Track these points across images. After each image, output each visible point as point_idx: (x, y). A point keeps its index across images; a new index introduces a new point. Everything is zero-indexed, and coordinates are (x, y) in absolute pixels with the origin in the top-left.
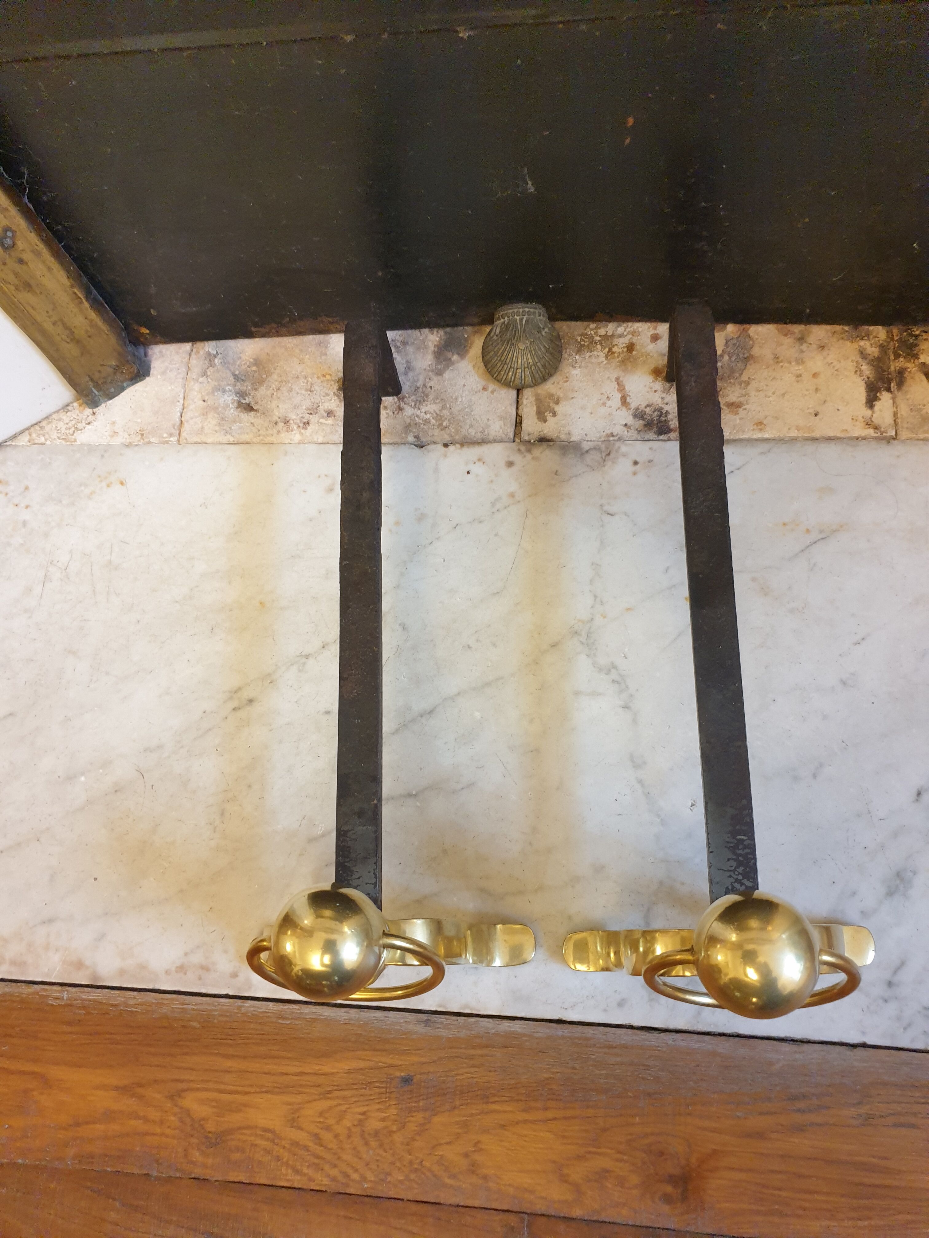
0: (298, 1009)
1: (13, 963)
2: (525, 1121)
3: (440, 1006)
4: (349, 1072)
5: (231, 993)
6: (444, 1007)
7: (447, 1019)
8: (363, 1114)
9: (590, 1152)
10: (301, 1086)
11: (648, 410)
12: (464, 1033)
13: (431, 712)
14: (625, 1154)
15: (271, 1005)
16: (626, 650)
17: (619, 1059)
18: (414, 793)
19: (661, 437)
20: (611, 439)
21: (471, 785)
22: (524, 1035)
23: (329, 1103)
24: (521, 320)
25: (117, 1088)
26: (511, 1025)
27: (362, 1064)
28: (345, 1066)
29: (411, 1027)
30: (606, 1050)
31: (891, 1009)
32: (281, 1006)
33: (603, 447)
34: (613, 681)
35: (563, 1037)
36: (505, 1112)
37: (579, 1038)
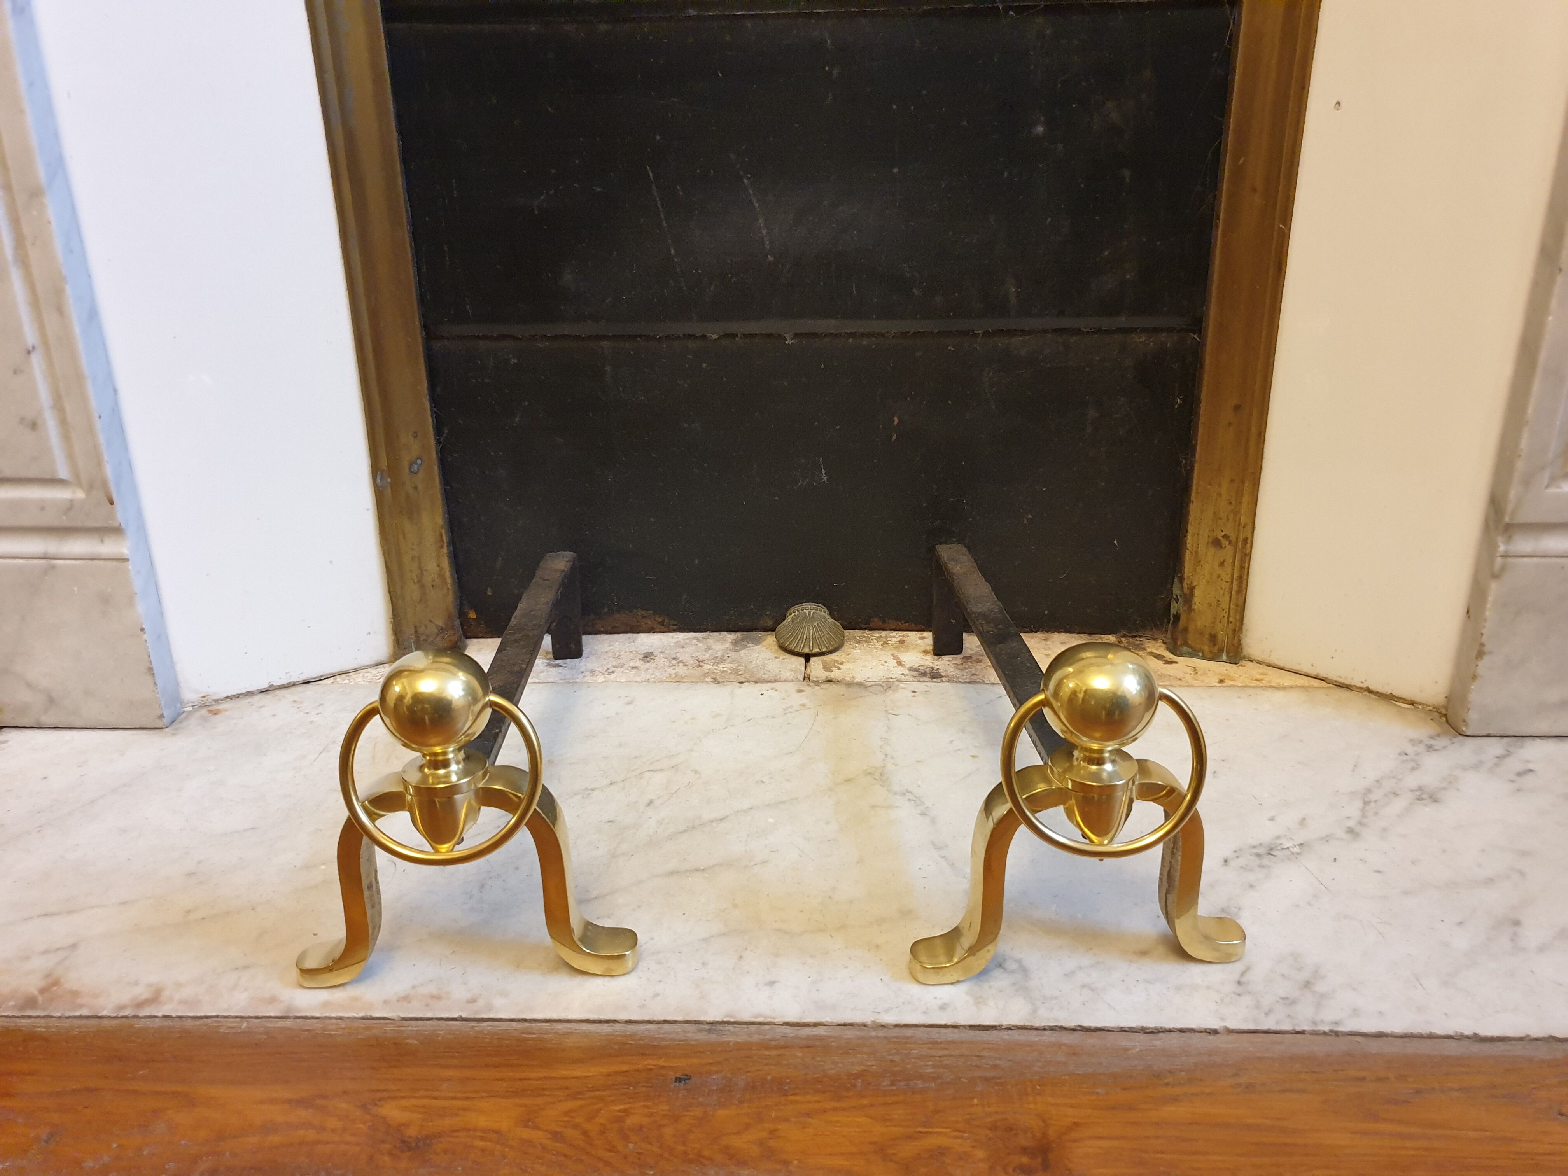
0: (549, 1026)
1: (183, 1002)
2: (835, 1109)
3: (727, 1016)
4: (609, 1075)
5: (464, 1016)
6: (731, 1017)
7: (735, 1027)
8: (625, 1111)
9: (920, 1132)
10: (544, 1089)
11: (920, 668)
12: (755, 1038)
13: (722, 819)
14: (964, 1132)
15: (514, 1024)
16: (920, 783)
17: (946, 1052)
18: (702, 868)
19: (935, 680)
20: (891, 680)
21: (764, 862)
22: (830, 1037)
23: (580, 1103)
24: (809, 613)
25: (289, 1101)
26: (814, 1030)
27: (625, 1068)
28: (605, 1070)
29: (689, 1035)
30: (930, 1045)
31: (1247, 1000)
32: (527, 1025)
33: (884, 684)
34: (909, 800)
35: (878, 1037)
36: (809, 1102)
37: (896, 1037)
